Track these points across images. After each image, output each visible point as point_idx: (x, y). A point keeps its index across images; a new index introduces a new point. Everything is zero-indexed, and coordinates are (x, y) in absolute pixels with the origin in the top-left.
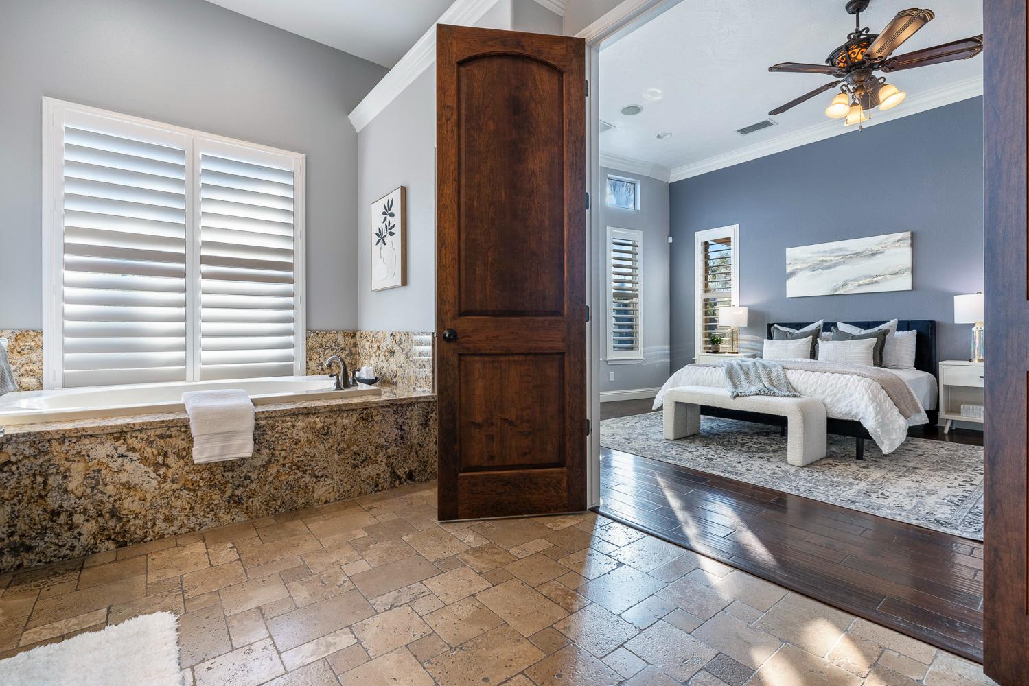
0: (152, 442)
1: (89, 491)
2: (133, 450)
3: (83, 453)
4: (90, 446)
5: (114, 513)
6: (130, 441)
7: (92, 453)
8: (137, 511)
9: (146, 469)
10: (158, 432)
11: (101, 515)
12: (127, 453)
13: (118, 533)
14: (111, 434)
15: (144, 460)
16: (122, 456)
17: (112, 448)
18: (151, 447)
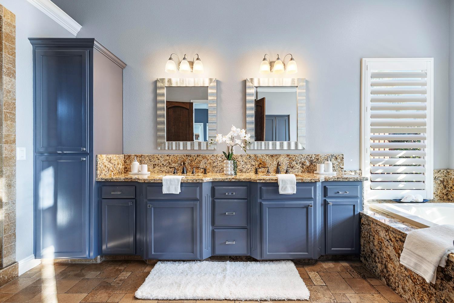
0: (397, 241)
1: (379, 249)
2: (390, 239)
3: (378, 231)
4: (379, 229)
5: (386, 267)
6: (390, 235)
7: (380, 232)
8: (393, 273)
9: (395, 253)
10: (399, 237)
11: (382, 264)
12: (389, 240)
13: (387, 278)
14: (385, 228)
15: (395, 248)
16: (387, 240)
17: (385, 234)
18: (397, 243)
